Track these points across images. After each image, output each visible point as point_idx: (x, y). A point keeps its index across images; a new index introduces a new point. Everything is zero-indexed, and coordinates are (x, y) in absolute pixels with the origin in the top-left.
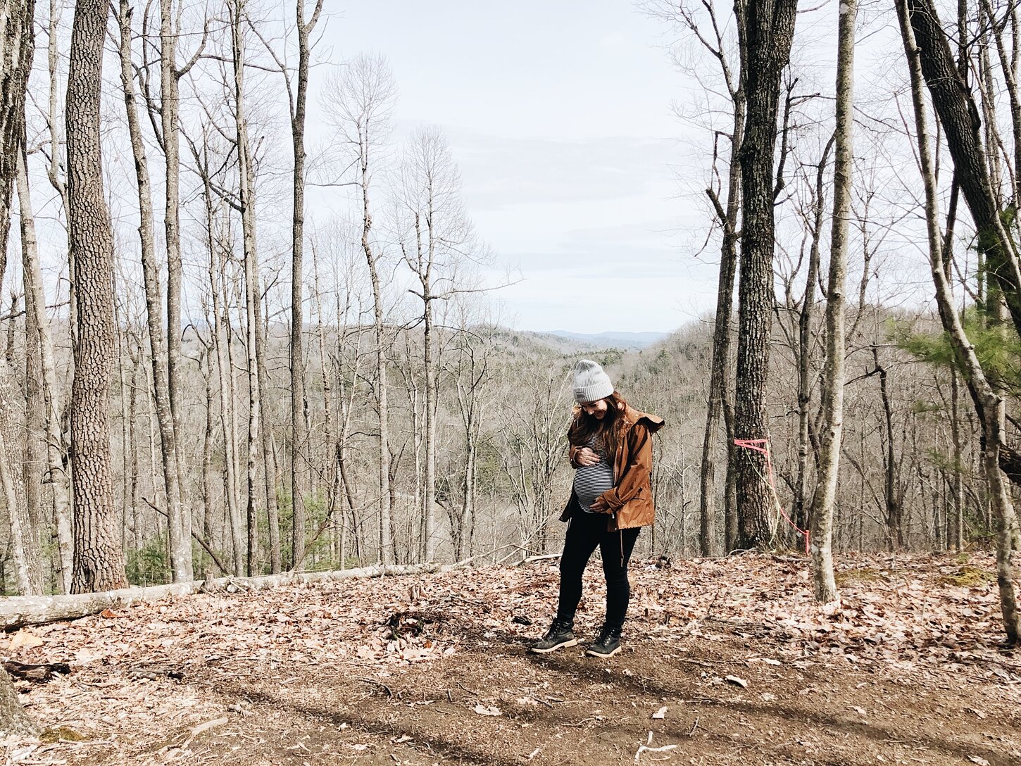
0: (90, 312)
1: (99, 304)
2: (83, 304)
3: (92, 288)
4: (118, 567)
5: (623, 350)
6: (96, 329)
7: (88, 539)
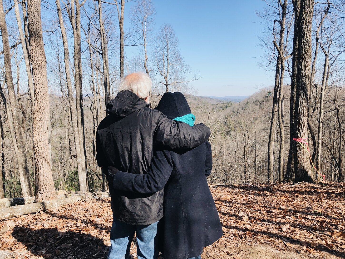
0: (38, 89)
1: (42, 87)
2: (36, 86)
3: (39, 80)
4: (52, 191)
5: (233, 102)
6: (41, 96)
7: (40, 180)
